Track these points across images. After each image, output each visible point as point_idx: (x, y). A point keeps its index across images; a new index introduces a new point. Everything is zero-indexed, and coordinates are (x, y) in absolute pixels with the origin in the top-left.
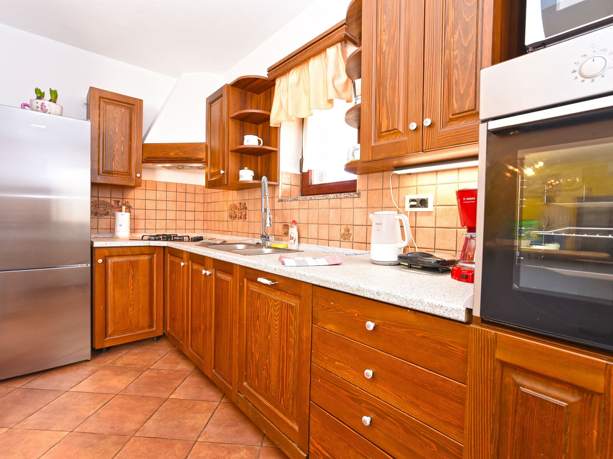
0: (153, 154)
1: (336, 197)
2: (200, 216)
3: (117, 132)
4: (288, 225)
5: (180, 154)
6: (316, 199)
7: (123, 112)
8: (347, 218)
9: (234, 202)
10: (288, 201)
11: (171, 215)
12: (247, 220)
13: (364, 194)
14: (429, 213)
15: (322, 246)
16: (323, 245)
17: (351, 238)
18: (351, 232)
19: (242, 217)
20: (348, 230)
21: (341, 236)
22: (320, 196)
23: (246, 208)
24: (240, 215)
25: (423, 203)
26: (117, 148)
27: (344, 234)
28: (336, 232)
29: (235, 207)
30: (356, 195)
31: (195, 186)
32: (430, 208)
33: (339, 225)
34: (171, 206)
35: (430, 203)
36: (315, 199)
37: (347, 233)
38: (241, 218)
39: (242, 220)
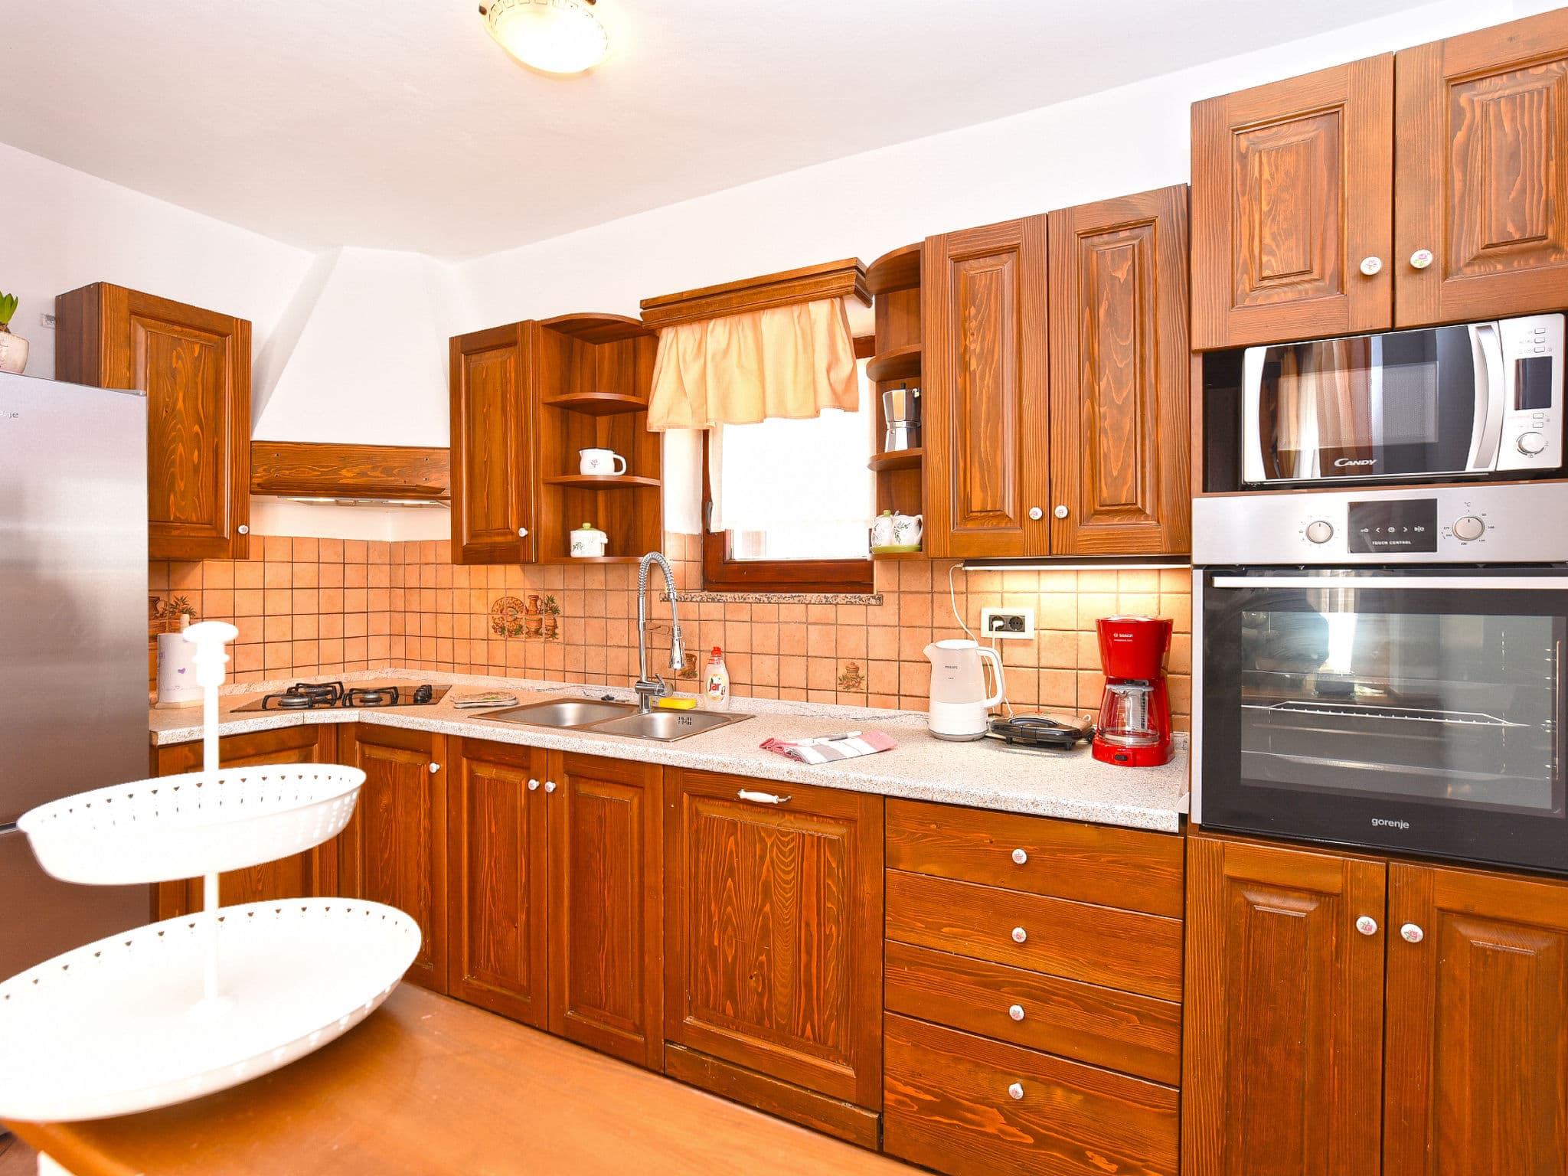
0: (287, 472)
1: (824, 602)
2: (380, 623)
3: (180, 410)
4: (693, 656)
5: (373, 474)
6: (772, 601)
7: (196, 354)
8: (853, 644)
9: (511, 594)
10: (691, 601)
11: (305, 628)
12: (560, 638)
13: (890, 600)
14: (1026, 643)
15: (791, 702)
16: (793, 699)
17: (863, 685)
18: (861, 673)
19: (543, 630)
20: (857, 669)
21: (839, 682)
22: (784, 595)
23: (555, 611)
24: (533, 626)
25: (1016, 623)
26: (181, 455)
27: (845, 677)
28: (826, 673)
29: (517, 605)
30: (873, 601)
31: (368, 545)
32: (1029, 633)
33: (834, 658)
34: (306, 601)
35: (1029, 624)
36: (770, 603)
37: (853, 675)
38: (537, 632)
39: (542, 640)
